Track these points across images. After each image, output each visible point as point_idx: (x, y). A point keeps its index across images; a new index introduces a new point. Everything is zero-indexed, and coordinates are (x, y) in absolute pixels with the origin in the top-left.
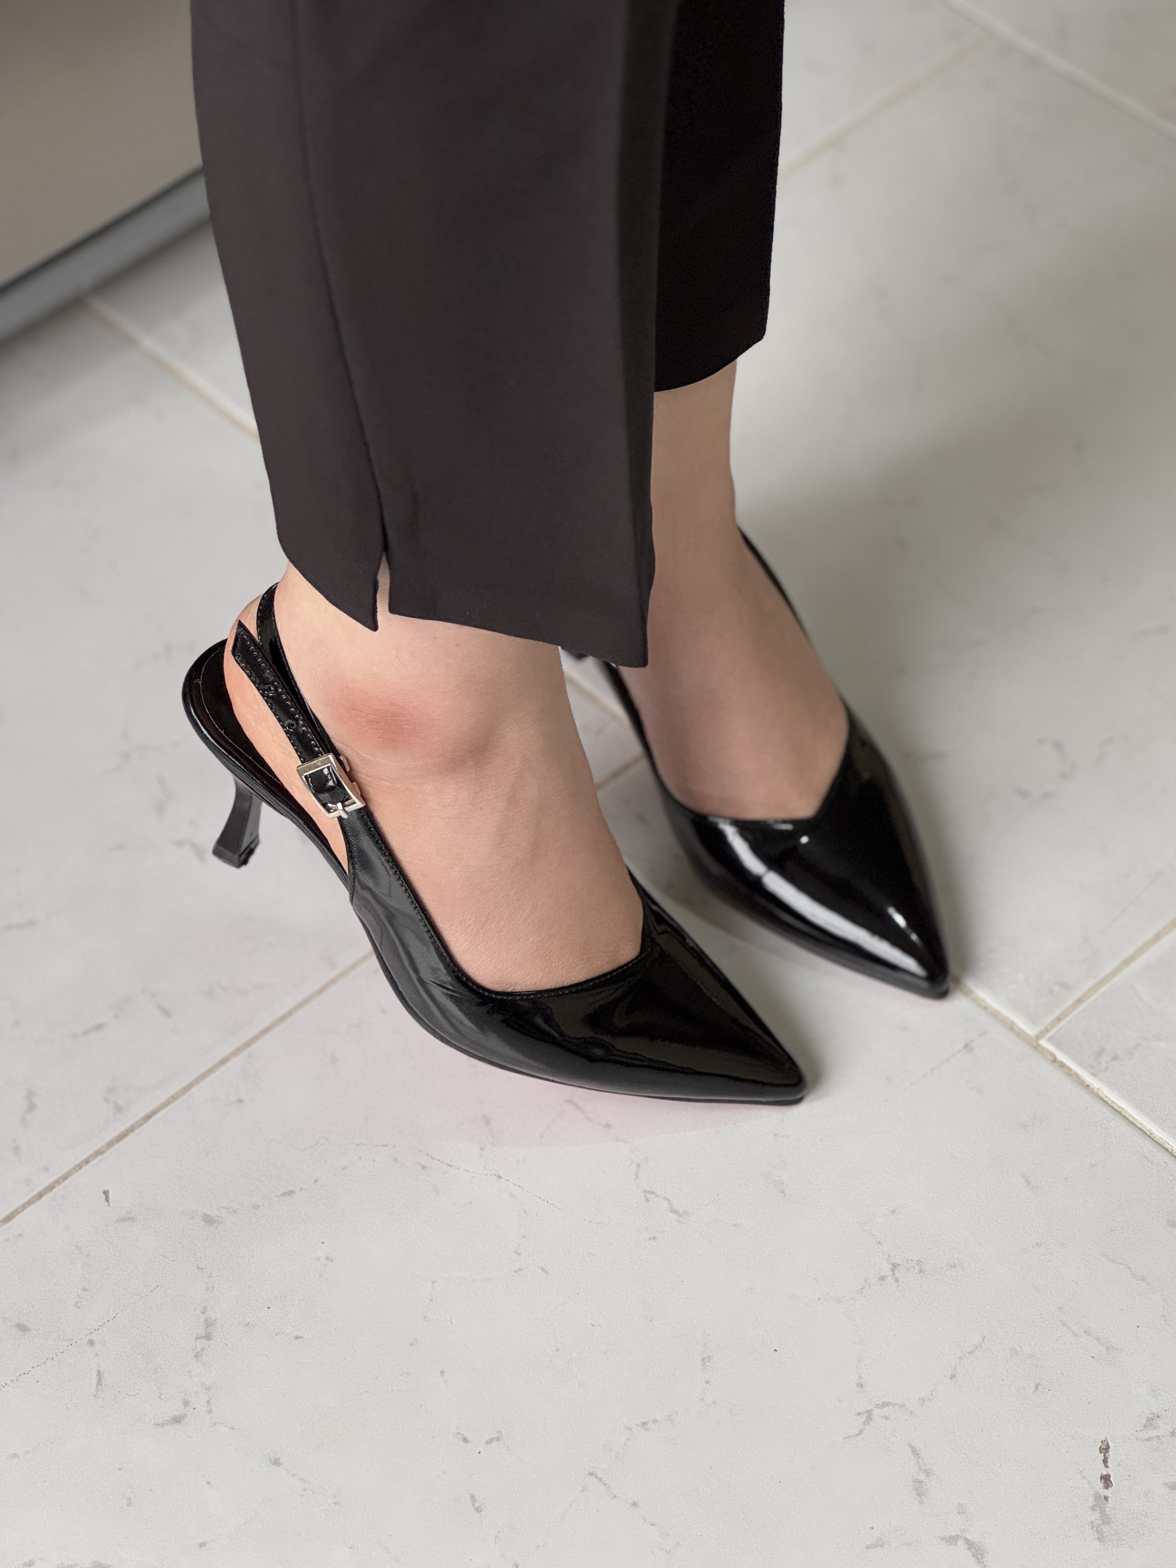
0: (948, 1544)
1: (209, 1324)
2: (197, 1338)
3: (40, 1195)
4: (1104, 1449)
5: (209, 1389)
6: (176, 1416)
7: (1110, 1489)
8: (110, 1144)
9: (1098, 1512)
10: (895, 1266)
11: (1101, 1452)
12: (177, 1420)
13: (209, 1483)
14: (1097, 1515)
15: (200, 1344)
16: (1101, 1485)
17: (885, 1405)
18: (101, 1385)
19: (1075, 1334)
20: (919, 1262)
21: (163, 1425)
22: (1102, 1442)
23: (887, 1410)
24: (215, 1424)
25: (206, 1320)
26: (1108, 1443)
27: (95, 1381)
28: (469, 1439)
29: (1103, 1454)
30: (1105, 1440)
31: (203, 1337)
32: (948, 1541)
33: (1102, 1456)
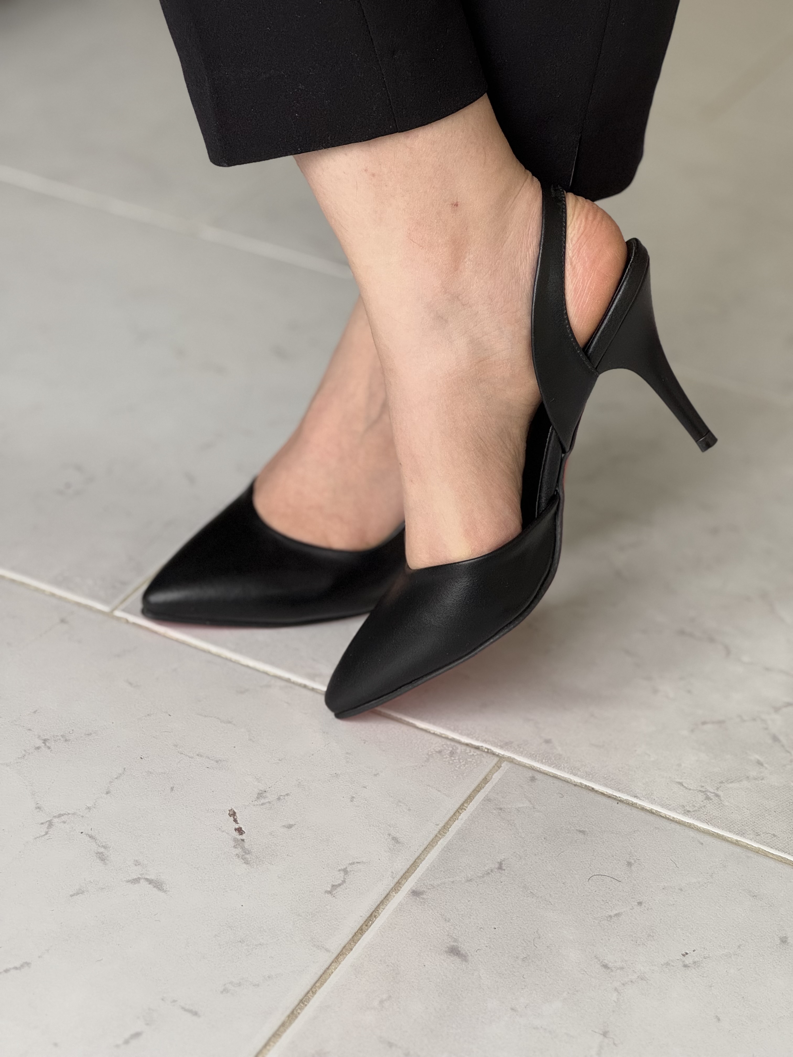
4: (232, 814)
7: (244, 835)
9: (239, 848)
10: (45, 741)
11: (230, 816)
14: (239, 851)
16: (236, 834)
17: (60, 816)
19: (192, 758)
20: (62, 736)
22: (229, 811)
23: (63, 818)
26: (234, 811)
29: (232, 817)
30: (231, 810)
33: (232, 818)
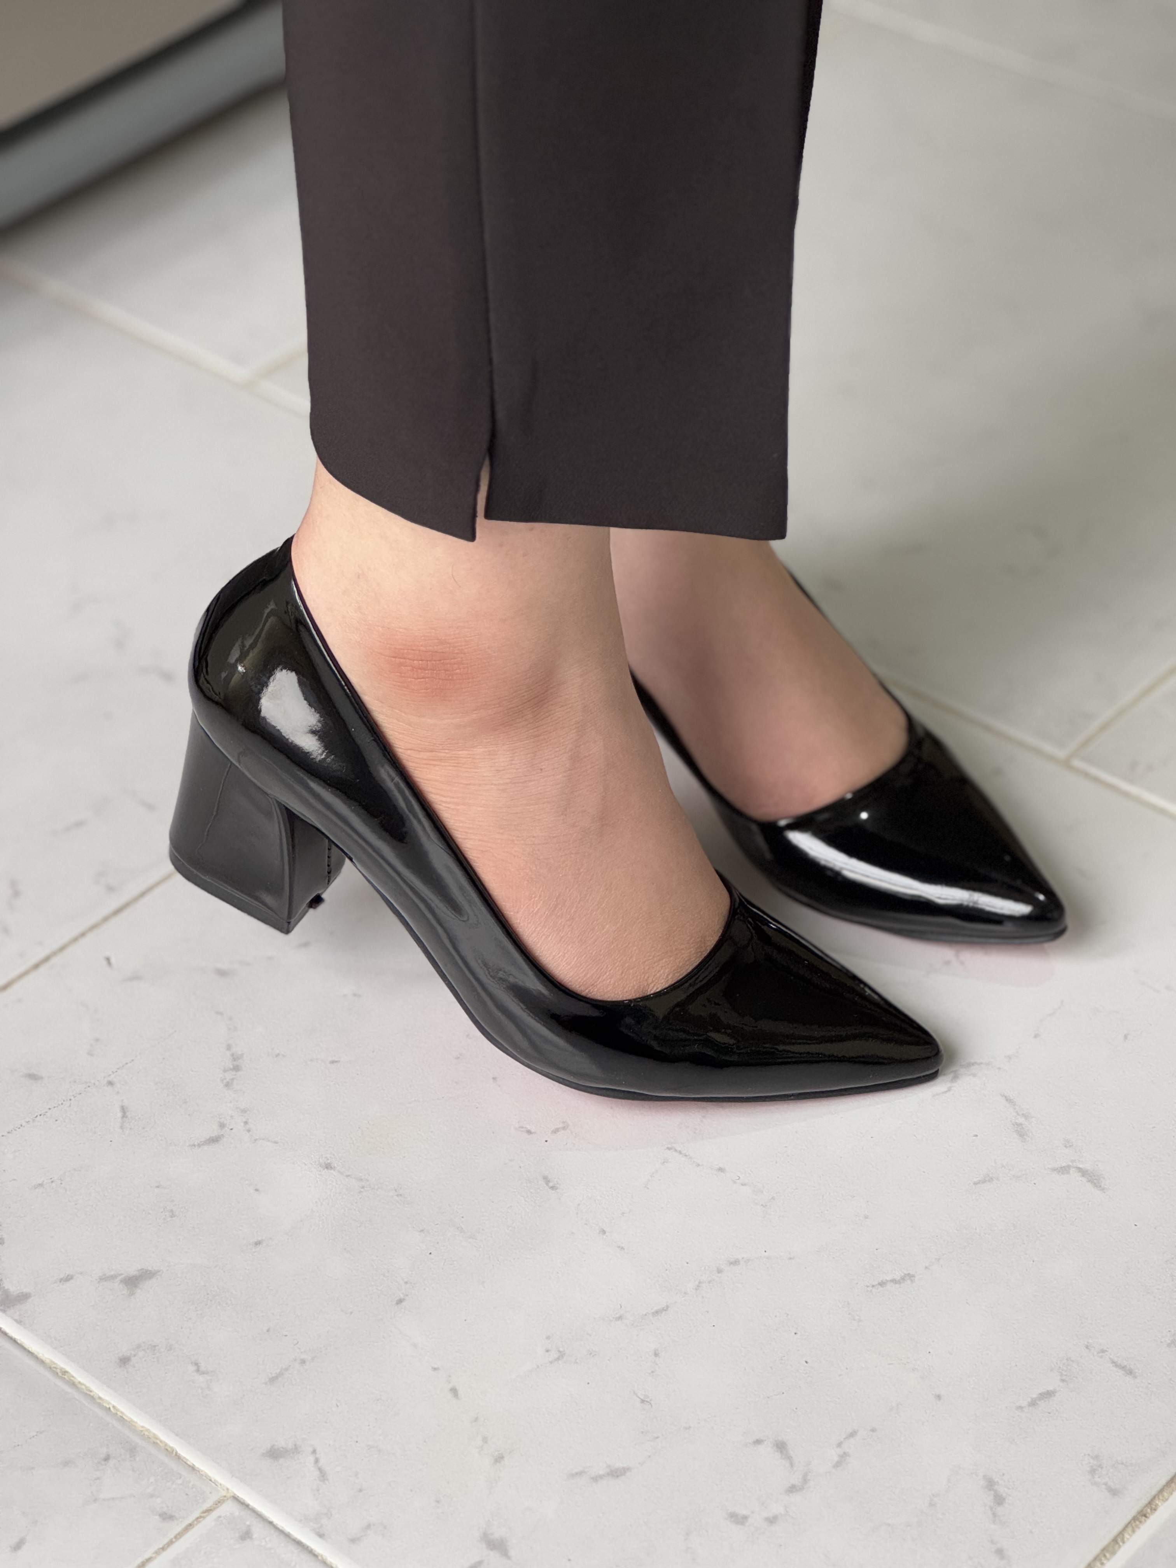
0: (1060, 1173)
1: (235, 1058)
2: (225, 1071)
3: (36, 966)
5: (244, 1111)
6: (213, 1137)
8: (106, 919)
12: (214, 1140)
13: (257, 1190)
15: (229, 1076)
18: (126, 1117)
21: (199, 1146)
24: (256, 1140)
25: (232, 1055)
27: (120, 1114)
28: (533, 1130)
31: (231, 1069)
32: (1059, 1171)
